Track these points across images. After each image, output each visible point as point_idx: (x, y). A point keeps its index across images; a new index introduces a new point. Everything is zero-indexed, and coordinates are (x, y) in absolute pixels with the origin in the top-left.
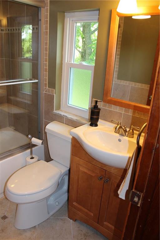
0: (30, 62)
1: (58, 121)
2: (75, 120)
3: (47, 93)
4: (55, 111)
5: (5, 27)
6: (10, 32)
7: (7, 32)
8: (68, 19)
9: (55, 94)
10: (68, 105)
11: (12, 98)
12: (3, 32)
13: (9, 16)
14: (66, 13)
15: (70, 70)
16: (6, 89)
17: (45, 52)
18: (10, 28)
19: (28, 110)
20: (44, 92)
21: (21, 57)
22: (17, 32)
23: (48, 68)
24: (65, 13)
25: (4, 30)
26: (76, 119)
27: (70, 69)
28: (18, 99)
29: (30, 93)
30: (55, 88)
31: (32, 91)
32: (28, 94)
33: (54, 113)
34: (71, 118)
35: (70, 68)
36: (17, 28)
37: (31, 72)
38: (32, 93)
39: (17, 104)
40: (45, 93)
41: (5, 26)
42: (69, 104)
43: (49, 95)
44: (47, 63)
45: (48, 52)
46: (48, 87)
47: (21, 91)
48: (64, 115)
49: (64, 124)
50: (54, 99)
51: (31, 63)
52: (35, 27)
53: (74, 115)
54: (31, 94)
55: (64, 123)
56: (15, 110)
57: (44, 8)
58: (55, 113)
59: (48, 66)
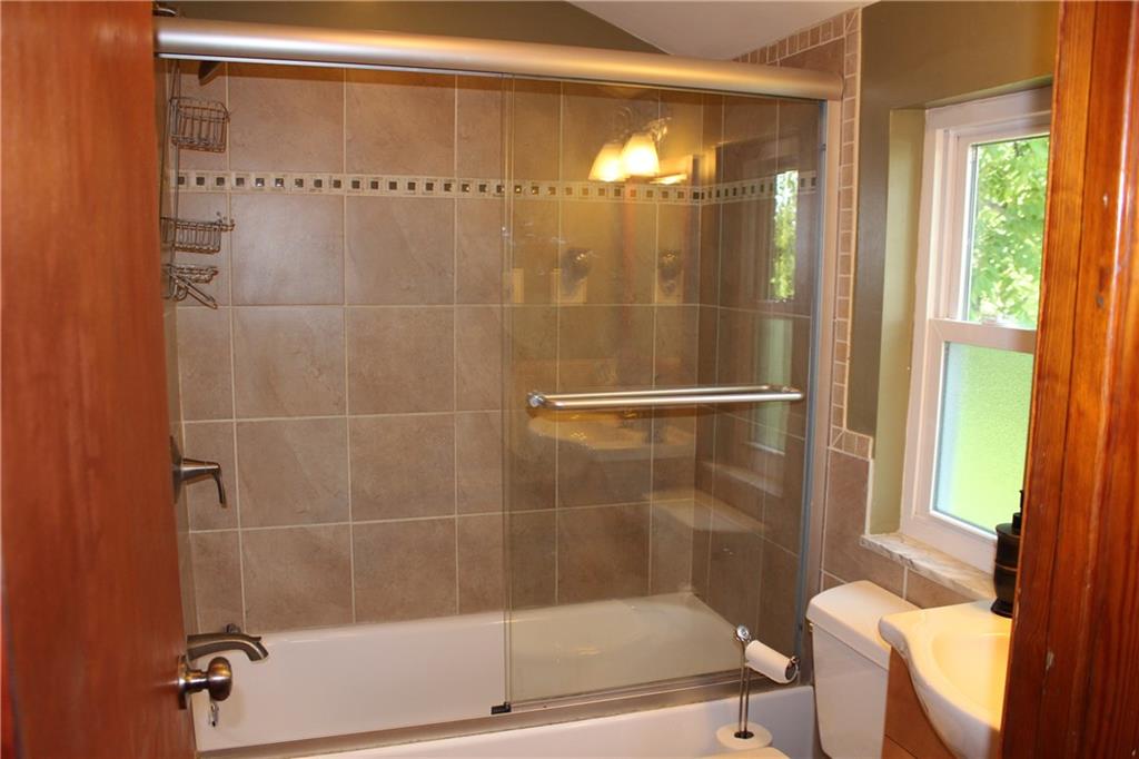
0: (786, 318)
1: (879, 585)
2: (948, 585)
3: (842, 451)
4: (868, 536)
5: (710, 183)
6: (722, 203)
7: (714, 201)
8: (939, 133)
9: (873, 456)
10: (933, 512)
11: (713, 466)
12: (700, 203)
13: (722, 143)
14: (930, 108)
15: (947, 355)
16: (695, 429)
17: (839, 276)
18: (722, 187)
19: (765, 523)
20: (831, 448)
21: (766, 298)
22: (754, 198)
23: (852, 343)
24: (927, 111)
25: (703, 194)
26: (953, 582)
27: (947, 349)
28: (737, 475)
29: (779, 449)
30: (873, 434)
31: (788, 439)
32: (771, 454)
33: (866, 546)
34: (931, 573)
35: (948, 343)
36: (756, 182)
37: (789, 362)
38: (787, 451)
39: (729, 495)
40: (836, 453)
41: (710, 177)
42: (936, 509)
43: (849, 460)
44: (846, 323)
45: (852, 276)
46: (848, 428)
47: (756, 440)
48: (901, 557)
49: (903, 601)
50: (866, 481)
51: (790, 323)
52: (809, 175)
53: (955, 560)
54: (782, 453)
55: (901, 596)
56: (721, 520)
57: (842, 98)
58: (870, 543)
59: (852, 334)
